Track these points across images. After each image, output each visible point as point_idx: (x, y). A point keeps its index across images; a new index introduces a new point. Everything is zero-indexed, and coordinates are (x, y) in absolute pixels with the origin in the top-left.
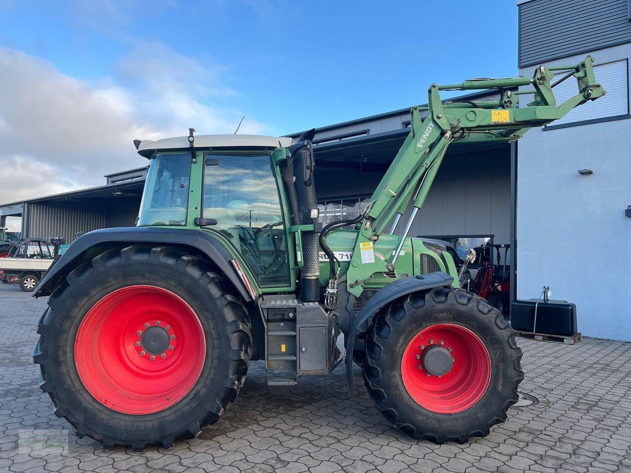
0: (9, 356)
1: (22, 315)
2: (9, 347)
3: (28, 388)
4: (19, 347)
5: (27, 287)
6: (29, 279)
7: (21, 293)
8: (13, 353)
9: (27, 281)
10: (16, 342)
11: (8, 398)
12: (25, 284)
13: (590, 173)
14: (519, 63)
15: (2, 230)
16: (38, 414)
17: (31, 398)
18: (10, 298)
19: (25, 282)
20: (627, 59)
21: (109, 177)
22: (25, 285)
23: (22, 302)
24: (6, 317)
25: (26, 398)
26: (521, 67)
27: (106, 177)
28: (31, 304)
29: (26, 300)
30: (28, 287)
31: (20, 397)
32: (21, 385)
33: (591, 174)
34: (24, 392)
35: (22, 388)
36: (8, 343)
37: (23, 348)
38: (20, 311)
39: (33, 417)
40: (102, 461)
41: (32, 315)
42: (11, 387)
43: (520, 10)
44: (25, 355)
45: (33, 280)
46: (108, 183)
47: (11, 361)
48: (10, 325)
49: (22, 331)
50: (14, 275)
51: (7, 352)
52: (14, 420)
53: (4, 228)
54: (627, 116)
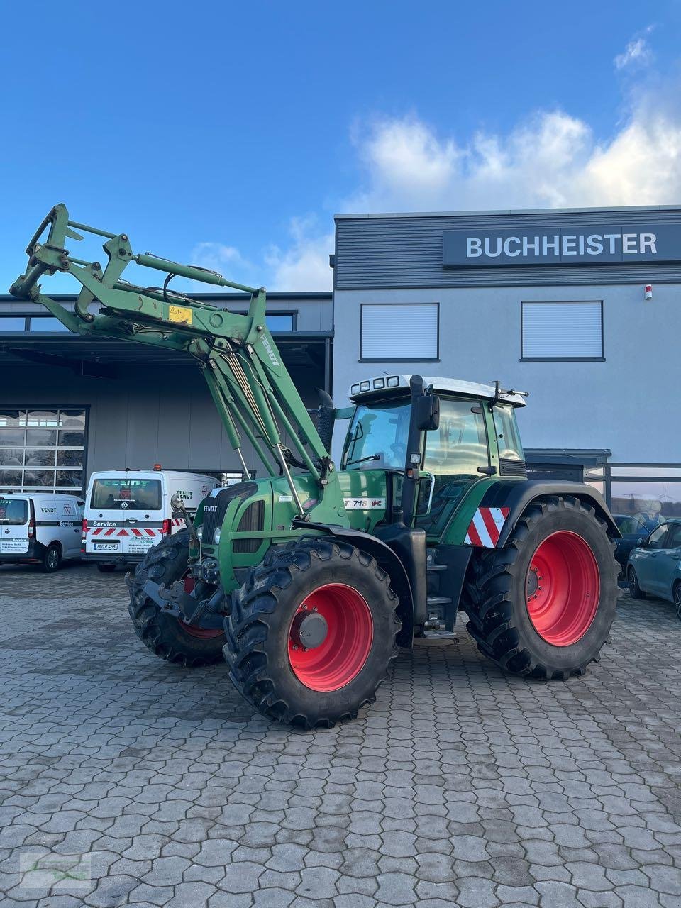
20: (439, 304)
54: (437, 360)
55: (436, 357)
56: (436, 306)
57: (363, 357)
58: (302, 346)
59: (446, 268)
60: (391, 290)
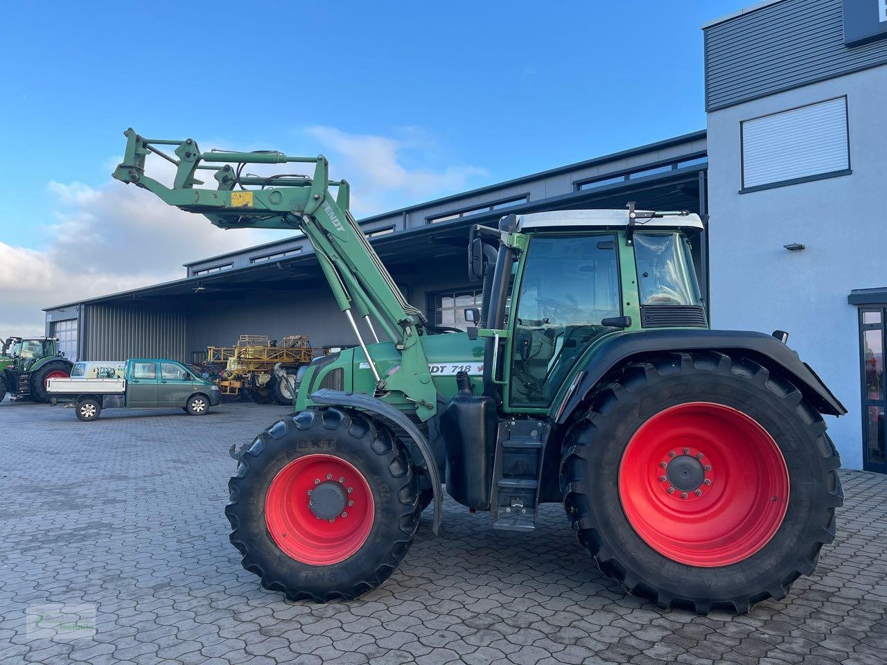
0: (61, 498)
1: (78, 451)
2: (62, 488)
3: (83, 532)
4: (74, 488)
5: (85, 415)
6: (87, 405)
7: (77, 423)
8: (66, 495)
9: (85, 407)
10: (70, 482)
11: (60, 544)
12: (83, 411)
13: (801, 248)
14: (707, 105)
15: (52, 341)
16: (94, 559)
17: (86, 543)
18: (63, 430)
19: (83, 409)
20: (846, 96)
21: (189, 266)
22: (83, 413)
23: (79, 435)
24: (58, 453)
25: (81, 543)
26: (710, 110)
27: (186, 266)
28: (90, 437)
29: (83, 432)
30: (87, 416)
31: (74, 542)
32: (75, 530)
33: (803, 250)
34: (78, 537)
35: (75, 533)
36: (61, 483)
37: (78, 489)
38: (75, 446)
39: (89, 561)
40: (162, 603)
41: (91, 451)
42: (63, 532)
43: (706, 36)
44: (81, 497)
45: (92, 406)
46: (188, 276)
47: (63, 504)
48: (64, 463)
49: (77, 470)
50: (68, 400)
51: (58, 494)
52: (65, 565)
53: (55, 339)
54: (848, 172)
55: (847, 167)
56: (844, 99)
57: (745, 187)
58: (678, 187)
59: (852, 45)
60: (779, 95)
